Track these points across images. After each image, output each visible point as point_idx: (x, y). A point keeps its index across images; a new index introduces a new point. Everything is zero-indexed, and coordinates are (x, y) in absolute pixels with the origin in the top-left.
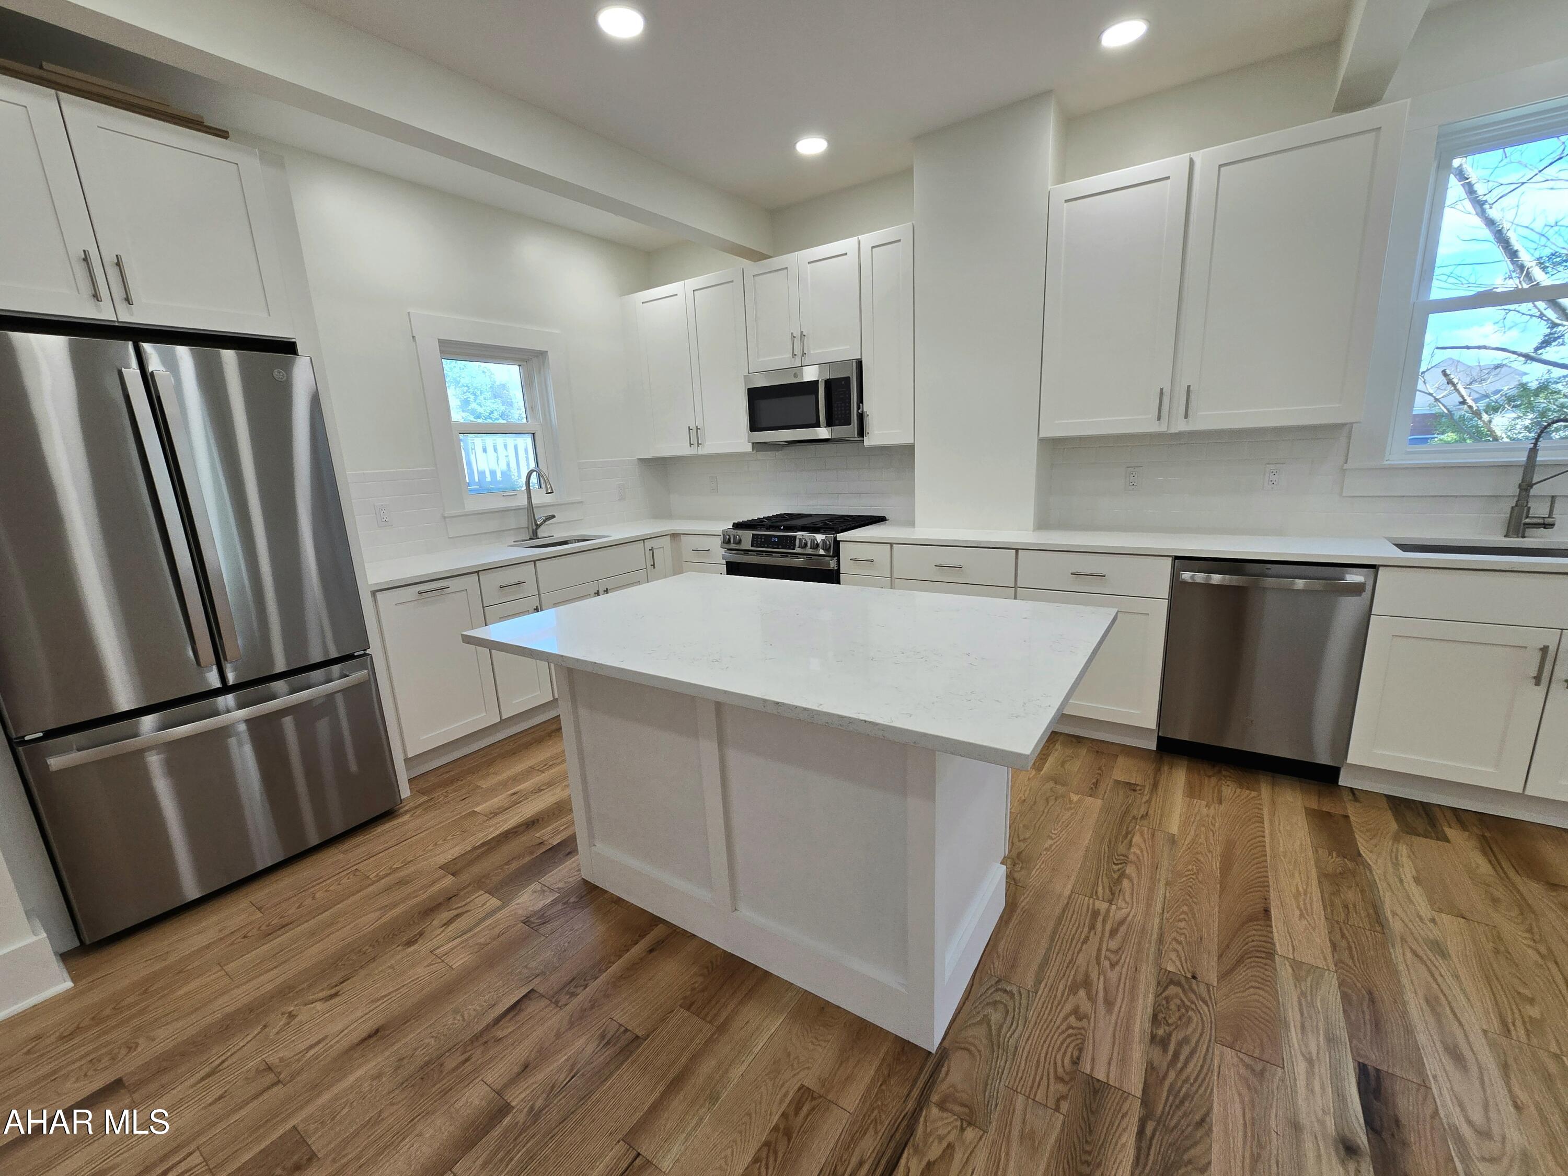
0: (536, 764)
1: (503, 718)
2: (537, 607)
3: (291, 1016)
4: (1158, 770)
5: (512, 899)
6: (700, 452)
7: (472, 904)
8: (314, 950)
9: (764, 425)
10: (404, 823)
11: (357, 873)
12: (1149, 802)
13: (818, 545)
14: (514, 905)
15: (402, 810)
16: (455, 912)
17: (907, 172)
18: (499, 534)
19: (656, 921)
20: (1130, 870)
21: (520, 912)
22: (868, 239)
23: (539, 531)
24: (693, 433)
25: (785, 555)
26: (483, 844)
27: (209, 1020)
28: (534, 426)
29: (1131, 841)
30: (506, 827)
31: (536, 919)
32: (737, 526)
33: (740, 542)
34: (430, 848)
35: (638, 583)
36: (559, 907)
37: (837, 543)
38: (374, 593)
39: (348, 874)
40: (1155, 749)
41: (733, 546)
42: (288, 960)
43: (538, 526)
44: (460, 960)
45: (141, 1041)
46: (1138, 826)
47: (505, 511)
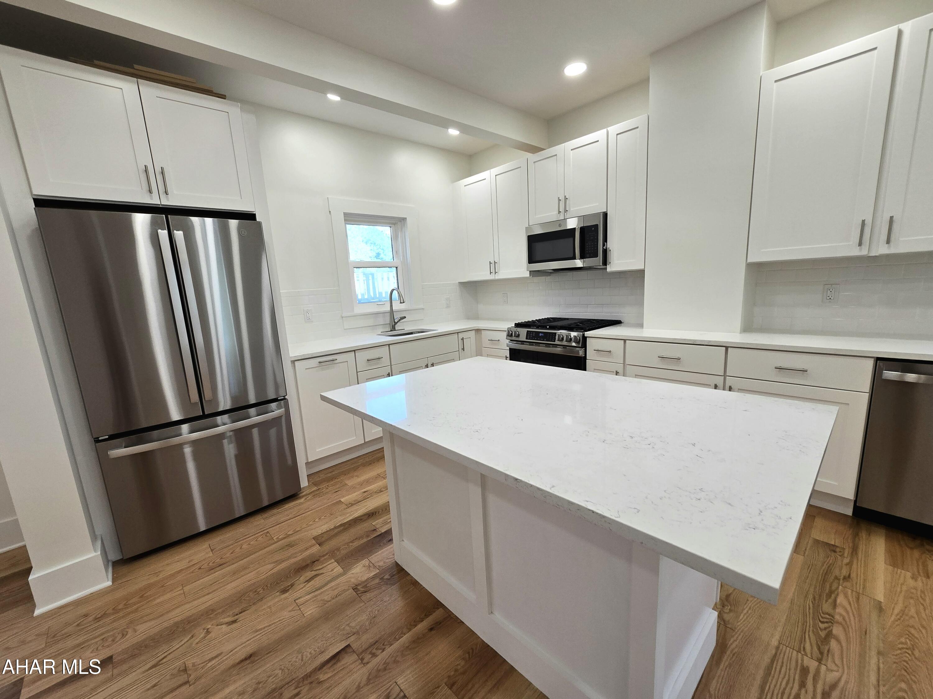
0: (381, 473)
1: (366, 441)
2: (389, 373)
3: (208, 632)
4: (856, 535)
5: (350, 569)
6: (496, 278)
7: (325, 569)
8: (234, 584)
9: (537, 259)
10: (302, 503)
11: (268, 535)
12: (850, 564)
13: (571, 339)
14: (349, 574)
15: (301, 495)
16: (314, 573)
17: (645, 81)
18: (374, 327)
19: (438, 604)
20: (837, 630)
21: (353, 580)
22: (614, 129)
23: (396, 326)
24: (492, 266)
25: (548, 345)
26: (341, 525)
27: (166, 625)
28: (397, 262)
29: (835, 601)
30: (356, 515)
31: (362, 587)
32: (518, 325)
33: (518, 336)
34: (311, 523)
35: (453, 360)
36: (377, 581)
37: (585, 339)
38: (293, 362)
39: (262, 534)
40: (851, 515)
41: (514, 338)
42: (217, 589)
43: (396, 323)
44: (310, 611)
45: (130, 631)
46: (840, 587)
47: (377, 314)
